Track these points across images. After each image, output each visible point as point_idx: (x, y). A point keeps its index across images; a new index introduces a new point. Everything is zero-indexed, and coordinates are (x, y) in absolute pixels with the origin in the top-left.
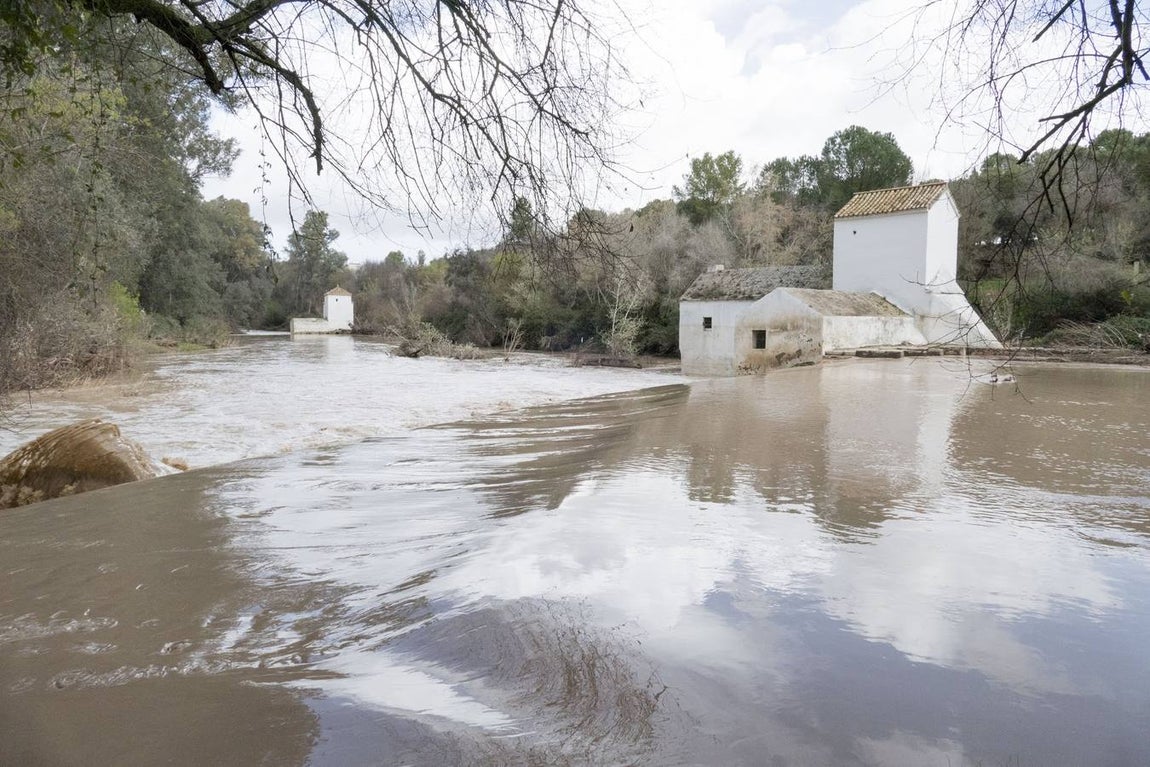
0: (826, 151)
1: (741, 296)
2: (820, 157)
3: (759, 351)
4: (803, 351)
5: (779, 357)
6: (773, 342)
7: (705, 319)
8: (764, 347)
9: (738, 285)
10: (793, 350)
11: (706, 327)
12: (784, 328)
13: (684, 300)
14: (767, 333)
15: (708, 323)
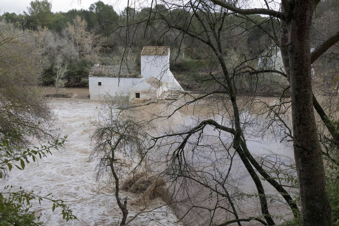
0: (91, 8)
1: (112, 76)
2: (88, 10)
3: (137, 99)
4: (151, 99)
5: (144, 100)
6: (142, 96)
7: (99, 83)
8: (139, 98)
9: (108, 72)
10: (148, 98)
11: (99, 85)
12: (145, 93)
13: (90, 76)
14: (140, 94)
15: (100, 84)
